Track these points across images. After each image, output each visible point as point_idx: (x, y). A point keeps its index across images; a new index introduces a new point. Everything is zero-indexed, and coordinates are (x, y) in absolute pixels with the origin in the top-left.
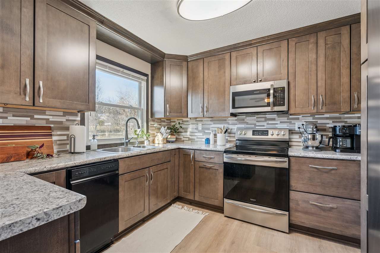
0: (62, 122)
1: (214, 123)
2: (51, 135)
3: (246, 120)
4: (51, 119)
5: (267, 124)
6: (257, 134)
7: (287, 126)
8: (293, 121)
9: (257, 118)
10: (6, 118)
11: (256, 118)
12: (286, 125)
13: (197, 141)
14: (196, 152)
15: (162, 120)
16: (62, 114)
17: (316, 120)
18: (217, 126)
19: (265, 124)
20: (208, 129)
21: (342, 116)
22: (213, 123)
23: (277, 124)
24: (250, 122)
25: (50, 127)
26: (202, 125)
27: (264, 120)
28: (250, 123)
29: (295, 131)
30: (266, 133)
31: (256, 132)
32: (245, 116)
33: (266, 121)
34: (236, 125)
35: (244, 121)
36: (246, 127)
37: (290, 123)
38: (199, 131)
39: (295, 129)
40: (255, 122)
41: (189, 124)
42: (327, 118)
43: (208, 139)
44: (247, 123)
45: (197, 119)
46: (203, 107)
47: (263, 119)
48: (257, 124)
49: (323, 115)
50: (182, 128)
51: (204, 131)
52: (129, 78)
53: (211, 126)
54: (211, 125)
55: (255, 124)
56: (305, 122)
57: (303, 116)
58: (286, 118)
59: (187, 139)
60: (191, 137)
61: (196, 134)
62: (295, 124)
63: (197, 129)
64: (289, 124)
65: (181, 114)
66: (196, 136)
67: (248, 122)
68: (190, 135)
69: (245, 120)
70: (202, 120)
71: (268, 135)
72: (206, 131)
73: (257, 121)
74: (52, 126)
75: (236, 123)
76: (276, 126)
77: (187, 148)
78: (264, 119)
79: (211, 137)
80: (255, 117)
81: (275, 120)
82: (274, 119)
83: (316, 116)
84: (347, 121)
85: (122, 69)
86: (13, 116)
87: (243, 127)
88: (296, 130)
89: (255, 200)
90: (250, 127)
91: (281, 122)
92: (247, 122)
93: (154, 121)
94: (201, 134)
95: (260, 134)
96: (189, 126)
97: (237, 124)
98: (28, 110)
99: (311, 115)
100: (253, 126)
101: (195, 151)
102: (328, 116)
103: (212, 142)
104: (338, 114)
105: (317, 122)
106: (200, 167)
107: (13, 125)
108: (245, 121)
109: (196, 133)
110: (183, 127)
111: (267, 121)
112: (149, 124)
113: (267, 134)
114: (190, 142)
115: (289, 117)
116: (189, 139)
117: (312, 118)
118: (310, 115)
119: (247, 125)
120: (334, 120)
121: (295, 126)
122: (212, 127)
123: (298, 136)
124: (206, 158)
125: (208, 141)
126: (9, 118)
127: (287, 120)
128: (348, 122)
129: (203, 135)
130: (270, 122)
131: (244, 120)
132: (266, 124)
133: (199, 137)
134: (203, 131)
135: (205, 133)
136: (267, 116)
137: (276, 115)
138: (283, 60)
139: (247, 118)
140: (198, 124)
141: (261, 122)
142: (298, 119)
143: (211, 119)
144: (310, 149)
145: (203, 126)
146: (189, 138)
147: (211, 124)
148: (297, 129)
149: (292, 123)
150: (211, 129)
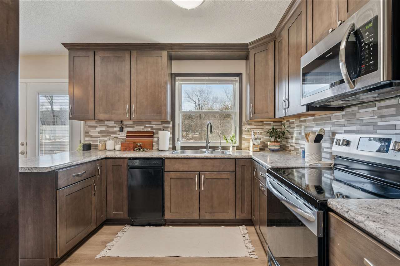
0: (160, 128)
2: (153, 137)
4: (154, 126)
9: (379, 108)
10: (134, 127)
11: (376, 108)
15: (264, 122)
16: (160, 123)
22: (315, 125)
24: (366, 120)
25: (153, 132)
27: (395, 113)
32: (356, 108)
38: (303, 138)
40: (375, 119)
41: (294, 126)
47: (393, 111)
48: (379, 124)
50: (289, 132)
52: (218, 84)
59: (293, 149)
60: (296, 146)
61: (300, 142)
63: (300, 134)
65: (266, 114)
66: (300, 144)
67: (362, 120)
68: (295, 143)
70: (305, 120)
73: (379, 117)
74: (155, 131)
78: (395, 109)
80: (375, 106)
85: (207, 78)
86: (137, 126)
93: (252, 125)
94: (304, 142)
96: (294, 129)
97: (344, 125)
98: (143, 122)
101: (258, 164)
106: (259, 188)
107: (136, 131)
108: (357, 117)
109: (300, 139)
112: (243, 128)
114: (295, 153)
116: (295, 149)
126: (135, 127)
139: (361, 111)
140: (301, 127)
141: (387, 118)
143: (313, 118)
145: (306, 129)
146: (294, 147)
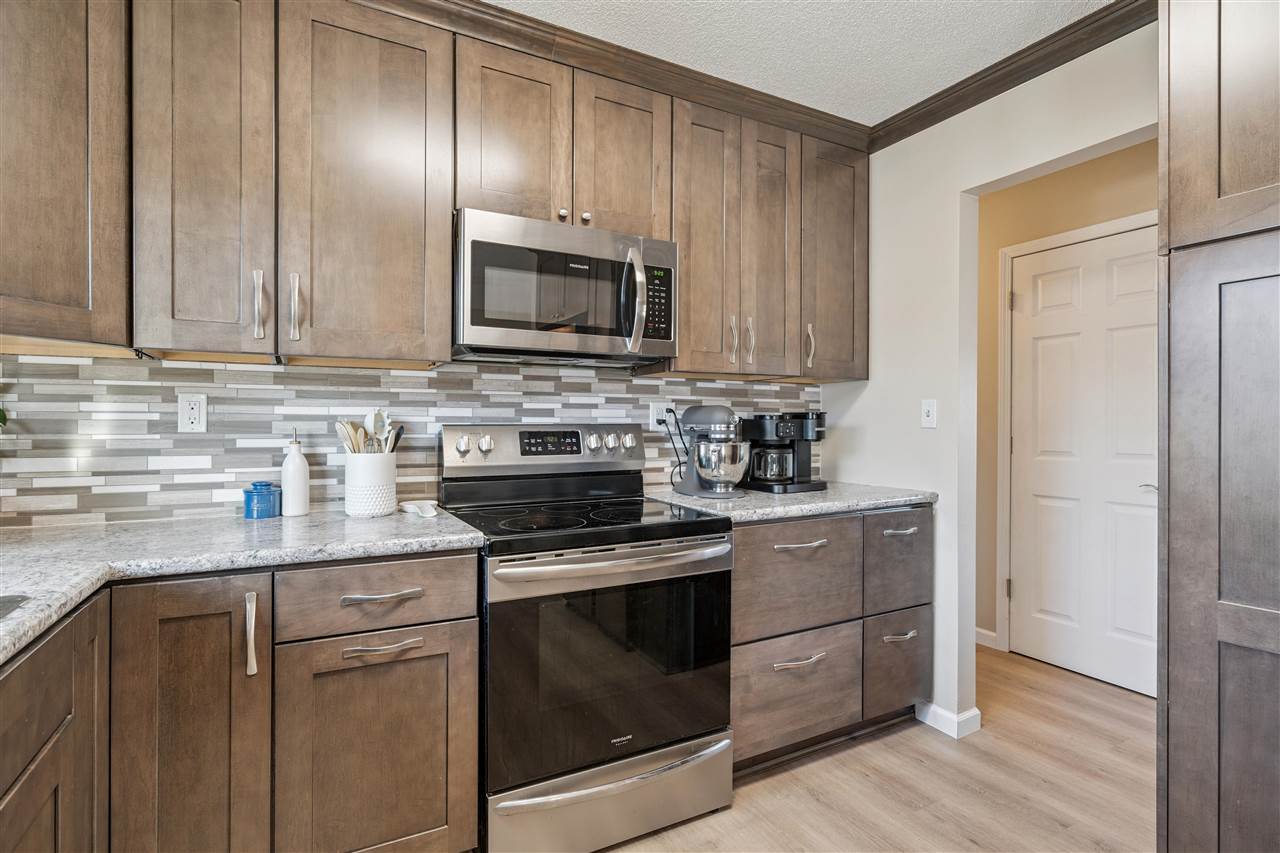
1: (300, 395)
3: (479, 388)
5: (566, 406)
6: (540, 449)
7: (627, 416)
8: (643, 398)
9: (526, 378)
11: (520, 377)
12: (623, 413)
13: (167, 510)
14: (287, 583)
17: (699, 398)
18: (322, 411)
19: (554, 404)
20: (264, 428)
21: (748, 387)
23: (595, 406)
24: (497, 395)
26: (211, 401)
27: (552, 390)
28: (498, 400)
29: (648, 432)
30: (571, 444)
31: (533, 441)
32: (474, 369)
33: (560, 395)
34: (430, 409)
35: (471, 389)
36: (483, 419)
37: (634, 402)
38: (189, 444)
39: (648, 424)
40: (515, 396)
41: (87, 390)
42: (723, 393)
43: (264, 490)
44: (485, 401)
45: (166, 364)
46: (271, 290)
47: (549, 386)
48: (525, 406)
49: (713, 381)
51: (223, 442)
53: (279, 410)
54: (280, 402)
55: (517, 406)
56: (673, 401)
57: (668, 383)
58: (623, 386)
59: (70, 501)
60: (99, 485)
61: (154, 463)
62: (647, 407)
63: (168, 426)
64: (630, 406)
65: (71, 315)
66: (157, 472)
67: (488, 396)
68: (95, 474)
69: (477, 385)
70: (209, 370)
71: (578, 452)
72: (242, 443)
73: (525, 393)
75: (432, 399)
76: (594, 413)
77: (207, 566)
78: (552, 383)
79: (293, 477)
80: (518, 373)
81: (590, 391)
82: (585, 388)
83: (700, 384)
84: (757, 403)
87: (468, 418)
88: (651, 429)
89: (630, 737)
90: (497, 419)
91: (609, 400)
92: (483, 393)
94: (204, 461)
95: (550, 447)
96: (84, 406)
97: (434, 404)
99: (687, 379)
100: (510, 413)
101: (278, 575)
102: (724, 386)
103: (294, 502)
104: (741, 383)
105: (700, 402)
106: (317, 676)
108: (475, 387)
109: (157, 452)
110: (13, 415)
111: (563, 394)
113: (575, 448)
114: (97, 519)
115: (631, 381)
116: (88, 501)
117: (689, 388)
118: (683, 380)
119: (487, 409)
120: (734, 399)
121: (648, 417)
122: (287, 418)
123: (657, 450)
124: (368, 607)
125: (265, 500)
127: (628, 392)
128: (760, 406)
129: (217, 468)
130: (574, 399)
131: (469, 384)
132: (560, 406)
133: (179, 479)
134: (219, 438)
135: (233, 450)
136: (563, 372)
137: (592, 373)
138: (658, 167)
139: (485, 376)
140: (170, 397)
141: (541, 398)
142: (654, 390)
143: (280, 369)
144: (718, 490)
145: (219, 408)
146: (83, 492)
147: (278, 396)
148: (653, 426)
149: (641, 403)
150: (277, 426)
